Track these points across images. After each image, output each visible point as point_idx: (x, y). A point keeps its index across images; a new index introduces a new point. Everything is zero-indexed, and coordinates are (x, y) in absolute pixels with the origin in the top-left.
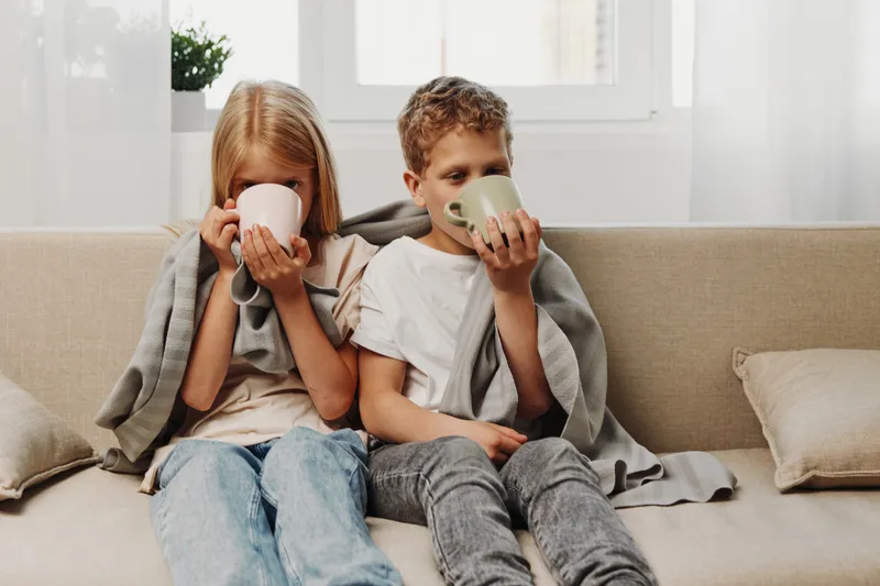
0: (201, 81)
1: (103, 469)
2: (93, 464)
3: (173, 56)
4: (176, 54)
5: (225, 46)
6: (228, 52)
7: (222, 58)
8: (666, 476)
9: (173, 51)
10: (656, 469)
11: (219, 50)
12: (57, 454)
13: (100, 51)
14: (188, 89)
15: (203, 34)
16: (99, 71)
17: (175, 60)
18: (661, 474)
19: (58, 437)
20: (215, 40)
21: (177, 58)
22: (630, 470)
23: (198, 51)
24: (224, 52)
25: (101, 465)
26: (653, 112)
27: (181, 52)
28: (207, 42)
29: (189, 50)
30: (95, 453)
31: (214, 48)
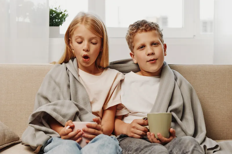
0: (59, 23)
1: (22, 144)
2: (19, 143)
3: (50, 16)
4: (51, 15)
5: (66, 13)
6: (67, 15)
7: (65, 17)
8: (220, 149)
9: (50, 14)
10: (217, 146)
11: (64, 14)
12: (6, 140)
13: (28, 14)
14: (54, 26)
15: (60, 9)
16: (27, 20)
17: (51, 17)
18: (219, 148)
19: (6, 134)
20: (63, 11)
21: (51, 16)
22: (208, 147)
23: (58, 14)
24: (66, 15)
25: (21, 143)
26: (194, 36)
27: (53, 15)
28: (61, 12)
29: (55, 14)
30: (20, 139)
31: (63, 14)
